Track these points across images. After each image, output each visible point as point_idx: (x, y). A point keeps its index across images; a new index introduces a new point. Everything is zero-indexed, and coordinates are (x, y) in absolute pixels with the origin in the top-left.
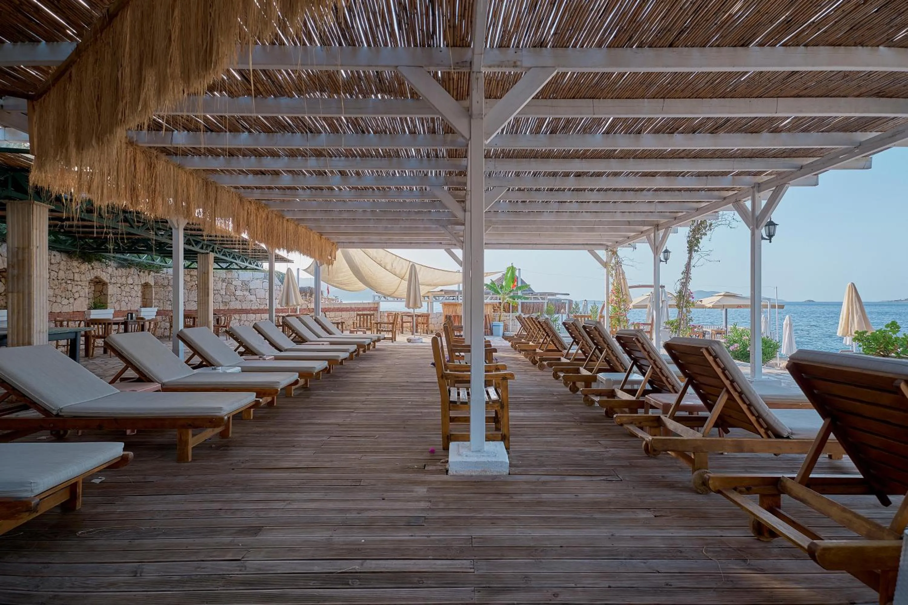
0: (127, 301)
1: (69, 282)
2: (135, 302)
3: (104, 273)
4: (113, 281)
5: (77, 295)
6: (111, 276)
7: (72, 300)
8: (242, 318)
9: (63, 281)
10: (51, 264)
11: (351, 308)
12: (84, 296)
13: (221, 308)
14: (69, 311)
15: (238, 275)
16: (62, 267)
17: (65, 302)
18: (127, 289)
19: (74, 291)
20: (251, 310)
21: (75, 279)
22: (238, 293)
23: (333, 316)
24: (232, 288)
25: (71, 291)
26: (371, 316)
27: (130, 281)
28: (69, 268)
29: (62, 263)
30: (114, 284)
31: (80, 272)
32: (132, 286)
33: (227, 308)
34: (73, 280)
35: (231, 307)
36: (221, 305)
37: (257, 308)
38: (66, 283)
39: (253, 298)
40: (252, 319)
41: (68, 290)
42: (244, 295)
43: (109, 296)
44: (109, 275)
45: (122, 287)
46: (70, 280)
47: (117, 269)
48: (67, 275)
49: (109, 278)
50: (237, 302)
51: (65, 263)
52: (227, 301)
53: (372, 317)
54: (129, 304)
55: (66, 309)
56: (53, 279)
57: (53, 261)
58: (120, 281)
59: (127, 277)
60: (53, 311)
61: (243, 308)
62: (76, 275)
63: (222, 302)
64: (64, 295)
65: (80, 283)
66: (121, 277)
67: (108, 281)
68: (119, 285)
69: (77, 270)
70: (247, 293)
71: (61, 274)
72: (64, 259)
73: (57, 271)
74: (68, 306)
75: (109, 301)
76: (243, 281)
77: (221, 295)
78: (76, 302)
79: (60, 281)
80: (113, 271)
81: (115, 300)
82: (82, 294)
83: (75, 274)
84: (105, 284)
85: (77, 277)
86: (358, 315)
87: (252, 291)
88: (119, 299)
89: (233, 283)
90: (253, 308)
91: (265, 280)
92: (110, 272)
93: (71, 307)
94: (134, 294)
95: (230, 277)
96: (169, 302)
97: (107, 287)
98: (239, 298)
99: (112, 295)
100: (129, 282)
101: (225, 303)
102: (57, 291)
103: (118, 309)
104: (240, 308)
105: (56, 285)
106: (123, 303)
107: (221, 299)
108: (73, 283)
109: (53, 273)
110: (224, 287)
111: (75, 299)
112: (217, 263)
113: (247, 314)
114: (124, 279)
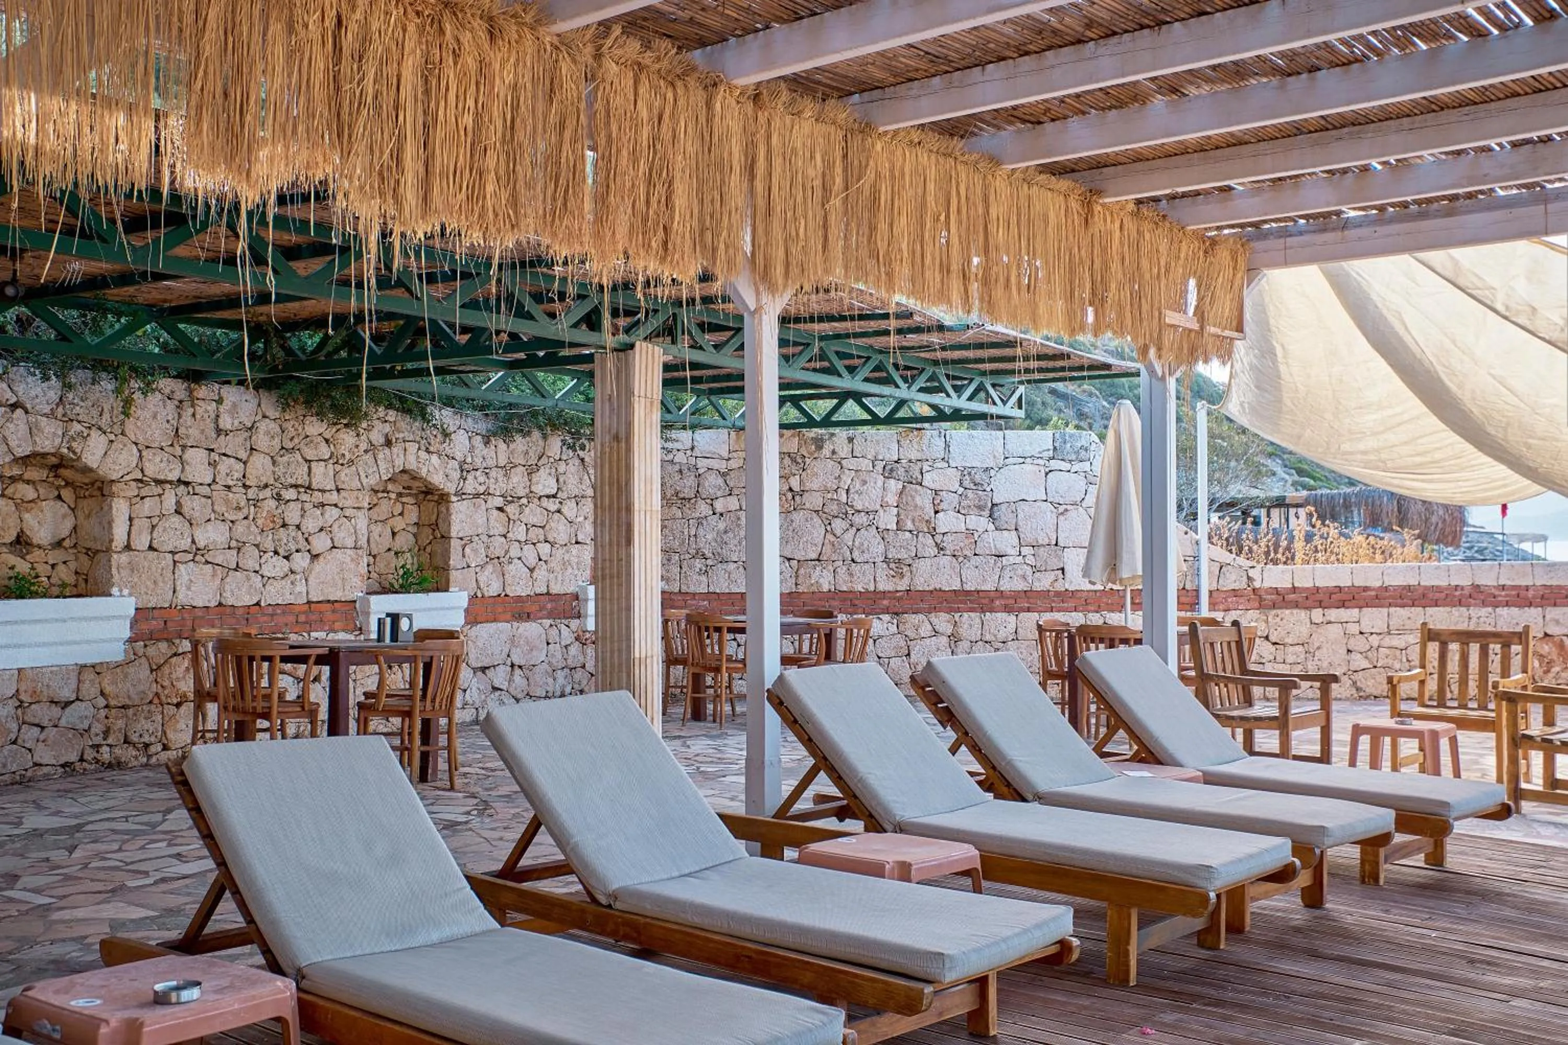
0: (532, 560)
1: (290, 494)
2: (565, 564)
3: (434, 458)
4: (470, 486)
5: (320, 543)
6: (464, 470)
7: (301, 561)
8: (964, 631)
9: (267, 493)
10: (219, 431)
11: (1476, 587)
12: (350, 542)
13: (882, 587)
14: (290, 599)
15: (947, 445)
16: (261, 441)
17: (274, 566)
18: (533, 514)
19: (310, 525)
20: (1000, 593)
21: (314, 486)
22: (947, 521)
23: (1380, 626)
24: (924, 500)
25: (298, 527)
26: (1506, 646)
27: (545, 483)
28: (290, 445)
29: (263, 426)
30: (477, 496)
31: (336, 459)
32: (552, 505)
33: (903, 585)
34: (309, 488)
35: (921, 584)
36: (882, 571)
37: (1020, 586)
38: (278, 498)
39: (1007, 542)
40: (1002, 635)
41: (284, 525)
42: (970, 533)
43: (455, 544)
44: (455, 464)
45: (511, 509)
46: (296, 486)
47: (487, 443)
48: (280, 471)
49: (456, 475)
50: (945, 560)
51: (274, 427)
52: (903, 555)
53: (1516, 648)
54: (541, 573)
55: (276, 594)
56: (228, 487)
57: (226, 422)
58: (499, 484)
59: (532, 471)
60: (230, 601)
61: (968, 587)
62: (318, 469)
63: (886, 560)
64: (269, 545)
65: (334, 497)
66: (507, 469)
67: (450, 488)
68: (499, 502)
69: (325, 451)
70: (980, 522)
71: (260, 468)
72: (273, 413)
73: (243, 455)
74: (287, 583)
75: (455, 560)
76: (965, 472)
77: (883, 533)
78: (319, 566)
79: (251, 493)
80: (472, 449)
81: (482, 558)
82: (343, 535)
83: (313, 464)
84: (443, 498)
85: (322, 475)
86: (1430, 635)
87: (1003, 513)
88: (499, 552)
89: (928, 480)
90: (1006, 586)
91: (1054, 464)
92: (459, 456)
93: (301, 588)
94: (560, 531)
95: (914, 455)
96: (698, 564)
97: (448, 509)
98: (950, 544)
99: (466, 541)
100: (539, 489)
101: (897, 566)
102: (240, 528)
103: (494, 589)
104: (956, 586)
105: (239, 508)
106: (516, 570)
107: (881, 548)
108: (304, 497)
109: (225, 465)
110: (892, 499)
111: (315, 557)
112: (795, 401)
113: (983, 611)
114: (518, 479)
